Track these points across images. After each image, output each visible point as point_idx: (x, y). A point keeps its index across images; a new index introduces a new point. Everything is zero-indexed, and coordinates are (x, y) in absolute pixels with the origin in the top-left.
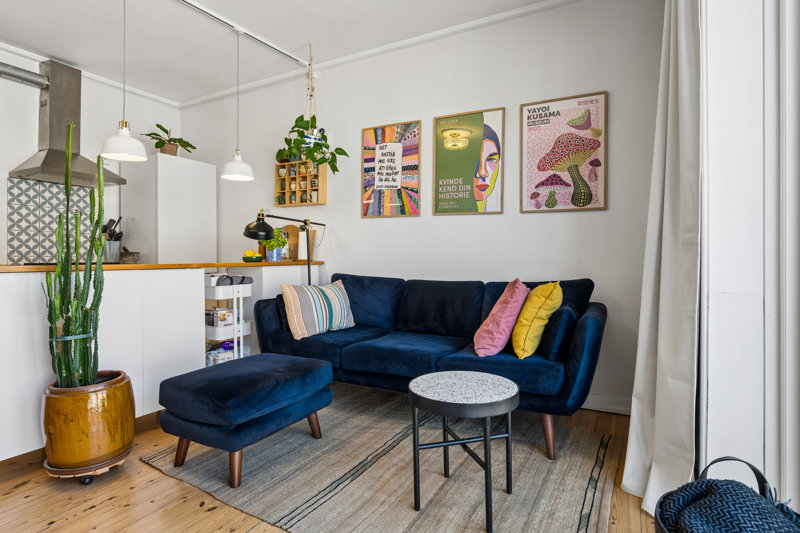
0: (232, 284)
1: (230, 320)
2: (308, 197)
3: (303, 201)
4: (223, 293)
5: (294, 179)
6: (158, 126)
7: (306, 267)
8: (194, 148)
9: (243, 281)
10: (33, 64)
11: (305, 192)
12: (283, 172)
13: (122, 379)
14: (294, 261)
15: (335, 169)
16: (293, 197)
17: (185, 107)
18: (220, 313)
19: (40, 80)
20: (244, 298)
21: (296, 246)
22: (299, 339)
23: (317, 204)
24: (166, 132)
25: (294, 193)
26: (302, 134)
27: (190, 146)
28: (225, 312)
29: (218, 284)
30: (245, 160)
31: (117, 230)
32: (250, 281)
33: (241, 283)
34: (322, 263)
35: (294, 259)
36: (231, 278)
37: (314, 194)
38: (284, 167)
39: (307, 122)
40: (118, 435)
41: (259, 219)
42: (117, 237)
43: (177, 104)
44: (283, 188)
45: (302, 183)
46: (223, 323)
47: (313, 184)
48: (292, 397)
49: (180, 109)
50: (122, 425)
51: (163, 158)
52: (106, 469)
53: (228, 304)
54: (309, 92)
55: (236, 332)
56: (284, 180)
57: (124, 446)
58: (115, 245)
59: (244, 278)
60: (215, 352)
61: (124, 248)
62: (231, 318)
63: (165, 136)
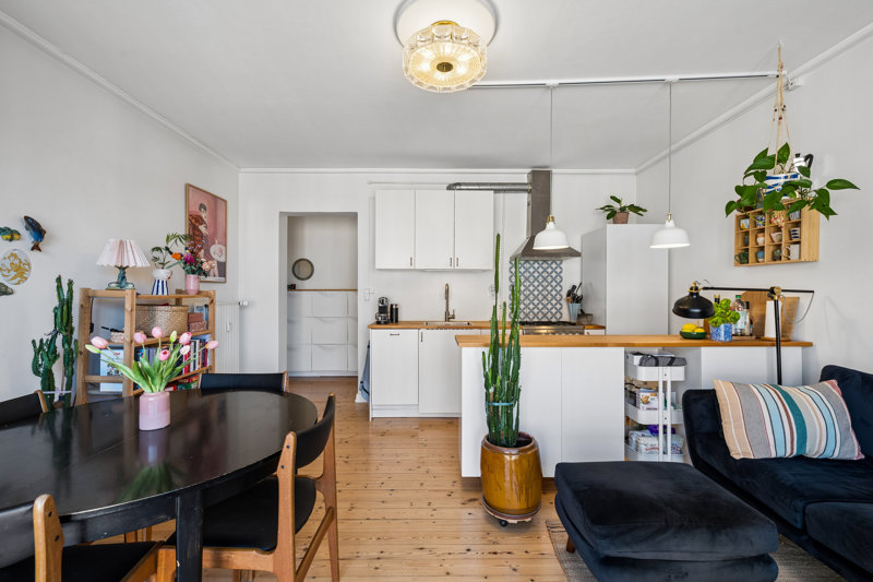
0: (657, 365)
1: (654, 404)
2: (784, 253)
3: (776, 258)
4: (645, 374)
5: (762, 231)
6: (613, 198)
7: (775, 348)
8: (645, 211)
9: (672, 362)
10: (522, 176)
11: (779, 246)
12: (745, 223)
13: (533, 447)
14: (758, 338)
15: (828, 212)
16: (760, 254)
17: (641, 171)
18: (642, 395)
19: (527, 187)
20: (672, 382)
21: (763, 317)
22: (737, 457)
23: (799, 261)
24: (619, 201)
25: (762, 248)
26: (762, 177)
27: (641, 209)
28: (648, 394)
29: (640, 365)
30: (677, 225)
31: (579, 293)
32: (683, 362)
33: (670, 364)
34: (810, 345)
35: (756, 336)
36: (656, 358)
37: (794, 249)
38: (746, 217)
39: (773, 158)
40: (523, 497)
41: (692, 294)
42: (577, 300)
43: (633, 171)
44: (747, 244)
45: (774, 235)
46: (646, 406)
47: (792, 235)
48: (692, 553)
49: (636, 174)
50: (527, 490)
51: (612, 228)
52: (515, 521)
53: (652, 387)
54: (777, 115)
55: (661, 418)
56: (747, 233)
57: (528, 508)
58: (577, 306)
59: (673, 359)
60: (639, 433)
61: (581, 310)
62: (657, 402)
63: (616, 206)
